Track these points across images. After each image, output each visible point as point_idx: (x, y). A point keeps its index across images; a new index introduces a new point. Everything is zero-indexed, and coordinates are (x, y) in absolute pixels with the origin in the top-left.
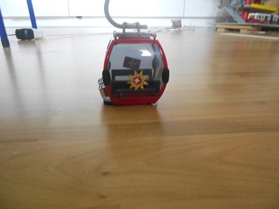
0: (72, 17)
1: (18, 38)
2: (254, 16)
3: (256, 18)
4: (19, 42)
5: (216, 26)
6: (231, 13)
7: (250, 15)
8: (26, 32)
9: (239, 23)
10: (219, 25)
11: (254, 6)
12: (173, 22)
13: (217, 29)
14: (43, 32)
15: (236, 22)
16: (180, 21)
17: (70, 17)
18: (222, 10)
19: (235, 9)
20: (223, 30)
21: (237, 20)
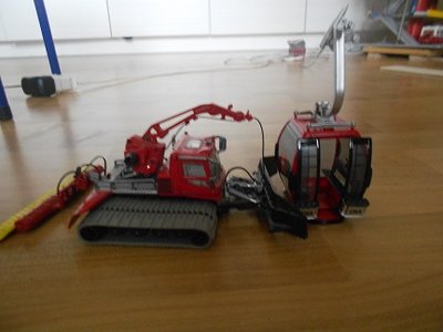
0: (116, 39)
1: (26, 92)
2: (432, 32)
3: (435, 34)
4: (28, 100)
5: (365, 50)
6: (391, 26)
7: (425, 29)
8: (41, 82)
9: (407, 45)
10: (369, 48)
11: (430, 13)
12: (292, 45)
13: (366, 54)
14: (71, 80)
15: (400, 42)
16: (303, 43)
17: (113, 39)
18: (371, 21)
19: (398, 20)
20: (377, 56)
21: (403, 39)
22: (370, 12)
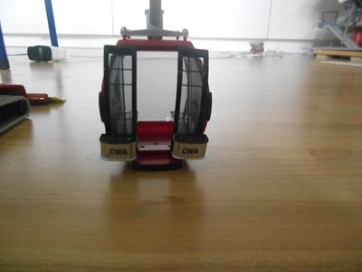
5: (315, 52)
6: (338, 34)
8: (41, 50)
9: (349, 48)
10: (318, 50)
12: (252, 45)
13: (315, 55)
15: (344, 46)
16: (262, 44)
18: (323, 30)
19: (343, 28)
20: (324, 57)
21: (346, 43)
22: (320, 21)
